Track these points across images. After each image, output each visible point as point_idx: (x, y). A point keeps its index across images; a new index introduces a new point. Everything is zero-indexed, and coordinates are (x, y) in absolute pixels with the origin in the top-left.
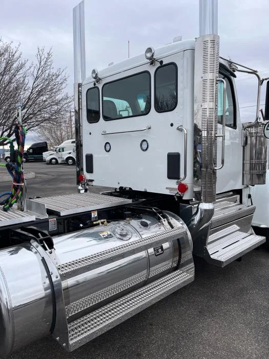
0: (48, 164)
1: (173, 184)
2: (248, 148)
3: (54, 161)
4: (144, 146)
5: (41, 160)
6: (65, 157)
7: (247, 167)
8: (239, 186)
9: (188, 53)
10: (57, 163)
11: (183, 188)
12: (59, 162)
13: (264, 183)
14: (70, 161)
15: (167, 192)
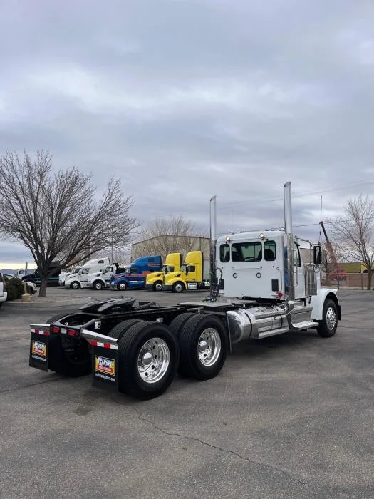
0: (67, 289)
1: (275, 293)
2: (307, 276)
3: (75, 284)
4: (259, 275)
5: (56, 284)
6: (92, 281)
7: (308, 286)
8: (303, 297)
9: (281, 239)
10: (79, 287)
11: (280, 295)
12: (82, 286)
13: (316, 294)
14: (99, 284)
15: (272, 297)
